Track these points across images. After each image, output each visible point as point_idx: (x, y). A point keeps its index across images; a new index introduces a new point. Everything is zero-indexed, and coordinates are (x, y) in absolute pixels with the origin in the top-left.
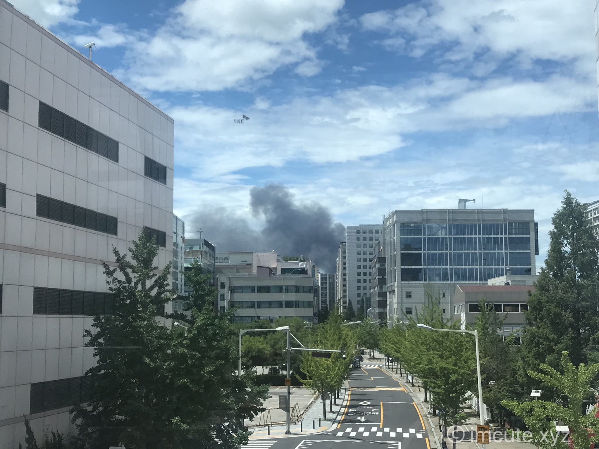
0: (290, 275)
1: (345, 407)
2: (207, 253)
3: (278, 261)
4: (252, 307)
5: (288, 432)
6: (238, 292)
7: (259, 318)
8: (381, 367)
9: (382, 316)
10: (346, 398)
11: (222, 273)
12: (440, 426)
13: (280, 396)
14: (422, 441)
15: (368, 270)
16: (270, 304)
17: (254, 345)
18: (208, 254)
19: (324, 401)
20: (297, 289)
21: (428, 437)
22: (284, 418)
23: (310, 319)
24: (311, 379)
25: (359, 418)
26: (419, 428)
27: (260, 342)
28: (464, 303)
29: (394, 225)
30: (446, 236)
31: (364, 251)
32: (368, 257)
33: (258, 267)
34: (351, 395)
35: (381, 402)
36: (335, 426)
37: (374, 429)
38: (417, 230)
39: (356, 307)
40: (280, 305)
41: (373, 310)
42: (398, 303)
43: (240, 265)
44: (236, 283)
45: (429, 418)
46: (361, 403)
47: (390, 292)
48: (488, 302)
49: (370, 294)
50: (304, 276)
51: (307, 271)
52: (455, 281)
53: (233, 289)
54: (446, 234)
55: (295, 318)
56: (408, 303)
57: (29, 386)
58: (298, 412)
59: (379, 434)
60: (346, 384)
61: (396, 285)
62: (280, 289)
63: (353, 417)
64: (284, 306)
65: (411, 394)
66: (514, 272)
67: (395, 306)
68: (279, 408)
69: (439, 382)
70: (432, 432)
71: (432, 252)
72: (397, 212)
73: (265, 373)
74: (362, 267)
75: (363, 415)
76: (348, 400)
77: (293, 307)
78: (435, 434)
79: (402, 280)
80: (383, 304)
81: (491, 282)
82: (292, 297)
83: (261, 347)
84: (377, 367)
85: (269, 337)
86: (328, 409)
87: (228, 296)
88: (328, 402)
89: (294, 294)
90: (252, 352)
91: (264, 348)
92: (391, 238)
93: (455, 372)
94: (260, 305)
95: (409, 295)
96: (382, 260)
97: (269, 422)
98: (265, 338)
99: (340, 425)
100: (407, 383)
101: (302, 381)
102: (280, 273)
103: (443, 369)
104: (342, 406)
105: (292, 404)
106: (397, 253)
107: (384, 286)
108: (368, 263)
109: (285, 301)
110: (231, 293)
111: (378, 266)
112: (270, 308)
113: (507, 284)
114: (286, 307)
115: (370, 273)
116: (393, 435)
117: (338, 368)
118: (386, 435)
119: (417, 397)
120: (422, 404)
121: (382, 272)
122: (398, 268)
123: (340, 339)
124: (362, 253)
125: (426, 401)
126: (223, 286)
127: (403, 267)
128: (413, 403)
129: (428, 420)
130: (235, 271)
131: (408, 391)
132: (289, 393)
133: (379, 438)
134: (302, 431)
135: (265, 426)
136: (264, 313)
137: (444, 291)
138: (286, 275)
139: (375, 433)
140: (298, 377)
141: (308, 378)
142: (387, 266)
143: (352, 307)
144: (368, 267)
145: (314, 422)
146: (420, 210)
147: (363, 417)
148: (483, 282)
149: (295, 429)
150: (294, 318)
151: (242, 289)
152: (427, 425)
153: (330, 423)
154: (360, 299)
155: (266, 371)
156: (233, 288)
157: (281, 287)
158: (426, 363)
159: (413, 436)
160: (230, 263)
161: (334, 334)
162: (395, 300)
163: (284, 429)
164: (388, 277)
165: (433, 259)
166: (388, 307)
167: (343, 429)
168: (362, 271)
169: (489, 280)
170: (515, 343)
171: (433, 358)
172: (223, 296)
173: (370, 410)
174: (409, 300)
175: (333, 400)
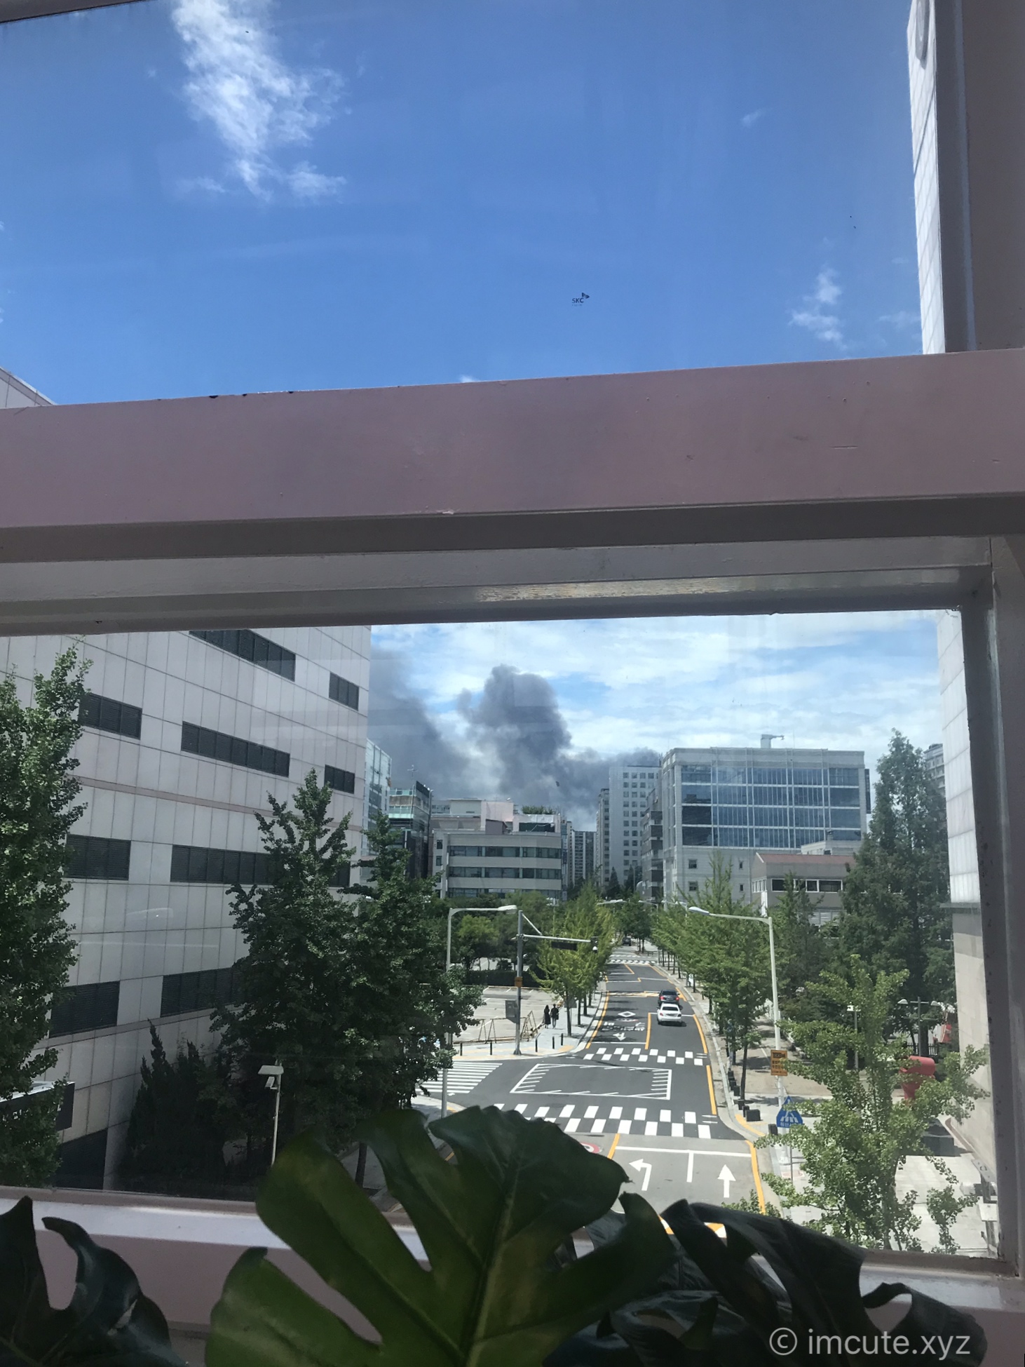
0: (530, 833)
1: (599, 1019)
2: (419, 800)
3: (515, 812)
4: (479, 875)
5: (517, 1052)
6: (459, 855)
7: (487, 890)
8: (652, 965)
9: (657, 892)
10: (601, 1007)
11: (439, 827)
12: (727, 1049)
13: (507, 1002)
14: (702, 1070)
15: (639, 829)
16: (502, 872)
17: (478, 928)
18: (422, 802)
19: (568, 1009)
20: (540, 853)
21: (710, 1064)
22: (513, 1033)
23: (556, 894)
24: (551, 979)
25: (617, 1035)
26: (697, 1049)
27: (485, 924)
28: (765, 878)
29: (673, 768)
30: (744, 785)
31: (634, 803)
32: (639, 810)
33: (487, 820)
34: (609, 1001)
35: (649, 1014)
36: (583, 1045)
37: (636, 1051)
38: (705, 774)
39: (622, 879)
40: (516, 873)
41: (646, 885)
42: (678, 875)
43: (465, 818)
44: (457, 842)
45: (714, 1038)
46: (621, 1014)
47: (667, 861)
48: (799, 878)
49: (641, 862)
50: (550, 834)
51: (554, 827)
52: (757, 846)
53: (452, 851)
54: (744, 782)
55: (534, 892)
56: (692, 876)
57: (161, 980)
58: (533, 1024)
59: (643, 1058)
60: (602, 986)
61: (676, 850)
62: (516, 852)
63: (610, 1033)
64: (521, 875)
65: (691, 1003)
66: (836, 836)
67: (674, 879)
68: (505, 1017)
69: (723, 989)
70: (716, 1057)
71: (725, 805)
72: (676, 751)
73: (491, 969)
74: (630, 824)
75: (623, 1031)
76: (603, 1010)
77: (532, 877)
78: (720, 1059)
79: (684, 844)
80: (658, 876)
81: (805, 849)
82: (532, 863)
83: (487, 931)
84: (647, 963)
85: (497, 918)
86: (574, 1021)
87: (446, 860)
88: (574, 1011)
89: (535, 859)
90: (475, 938)
91: (492, 934)
92: (669, 785)
93: (745, 975)
94: (488, 873)
95: (693, 865)
96: (657, 816)
97: (492, 1036)
98: (492, 919)
99: (589, 1044)
100: (687, 987)
101: (539, 981)
102: (518, 830)
103: (729, 970)
104: (594, 1018)
105: (523, 1013)
106: (678, 807)
107: (659, 851)
108: (639, 819)
109: (523, 869)
110: (450, 855)
111: (651, 823)
112: (502, 877)
113: (827, 853)
114: (524, 877)
115: (641, 832)
116: (662, 1059)
117: (588, 966)
118: (652, 1060)
119: (699, 1008)
120: (705, 1017)
121: (657, 831)
122: (678, 826)
123: (592, 924)
124: (630, 805)
125: (710, 1013)
126: (440, 845)
127: (685, 825)
128: (694, 1016)
129: (711, 1039)
130: (457, 825)
131: (688, 999)
132: (520, 998)
133: (642, 1064)
134: (536, 1051)
135: (486, 1042)
136: (494, 885)
137: (741, 860)
138: (526, 833)
139: (637, 1057)
140: (534, 976)
141: (547, 977)
142: (663, 823)
143: (616, 879)
144: (639, 823)
145: (553, 1039)
146: (709, 747)
147: (623, 1034)
148: (795, 849)
149: (527, 1047)
150: (532, 892)
151: (464, 850)
152: (710, 1047)
153: (576, 1040)
154: (628, 868)
155: (493, 965)
156: (452, 848)
157: (518, 849)
158: (708, 961)
159: (689, 1062)
160: (451, 814)
161: (585, 917)
162: (675, 871)
163: (512, 1047)
164: (664, 839)
165: (726, 816)
166: (665, 880)
167: (593, 1050)
168: (630, 829)
169: (803, 847)
170: (832, 935)
171: (718, 954)
172: (439, 858)
173: (633, 1024)
174: (693, 871)
175: (582, 1009)
